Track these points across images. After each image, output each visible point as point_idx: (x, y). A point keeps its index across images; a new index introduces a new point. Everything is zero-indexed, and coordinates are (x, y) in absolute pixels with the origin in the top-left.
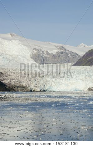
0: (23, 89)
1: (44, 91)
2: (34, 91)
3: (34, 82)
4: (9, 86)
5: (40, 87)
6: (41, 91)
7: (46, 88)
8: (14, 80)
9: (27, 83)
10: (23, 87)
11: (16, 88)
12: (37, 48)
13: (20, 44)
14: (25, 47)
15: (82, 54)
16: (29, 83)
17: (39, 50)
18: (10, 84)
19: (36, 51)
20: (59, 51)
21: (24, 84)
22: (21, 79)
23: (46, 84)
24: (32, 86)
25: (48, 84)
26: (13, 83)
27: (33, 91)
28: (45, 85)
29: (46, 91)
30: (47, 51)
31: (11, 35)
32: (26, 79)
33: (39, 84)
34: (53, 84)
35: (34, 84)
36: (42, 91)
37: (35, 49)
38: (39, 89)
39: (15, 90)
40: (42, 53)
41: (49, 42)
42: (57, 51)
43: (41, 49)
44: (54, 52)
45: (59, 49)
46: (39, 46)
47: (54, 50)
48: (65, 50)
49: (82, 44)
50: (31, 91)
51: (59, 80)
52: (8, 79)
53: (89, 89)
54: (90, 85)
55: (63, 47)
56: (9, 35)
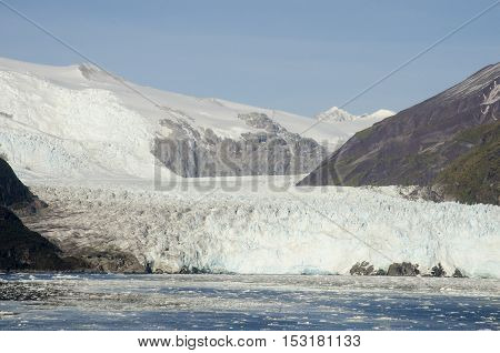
0: (119, 262)
1: (195, 271)
2: (160, 271)
3: (162, 239)
4: (70, 252)
5: (182, 256)
6: (184, 270)
7: (204, 262)
8: (90, 231)
9: (134, 242)
10: (119, 256)
11: (94, 260)
12: (175, 117)
13: (114, 104)
14: (133, 112)
15: (333, 143)
16: (143, 242)
17: (180, 127)
18: (74, 244)
19: (171, 131)
20: (255, 131)
21: (123, 246)
22: (113, 229)
23: (201, 246)
24: (152, 255)
25: (209, 250)
26: (83, 242)
27: (154, 270)
28: (200, 252)
29: (203, 271)
30: (209, 132)
31: (83, 70)
32: (132, 228)
33: (179, 247)
34: (228, 247)
35: (159, 247)
36: (188, 272)
37: (168, 123)
38: (176, 266)
39: (89, 267)
40: (190, 135)
41: (218, 100)
42: (245, 131)
43: (189, 122)
44: (236, 132)
45: (252, 123)
46: (181, 113)
47: (235, 129)
48: (275, 128)
49: (335, 108)
50: (149, 270)
51: (248, 234)
52: (67, 228)
53: (356, 270)
54: (360, 255)
55: (265, 118)
56: (76, 73)
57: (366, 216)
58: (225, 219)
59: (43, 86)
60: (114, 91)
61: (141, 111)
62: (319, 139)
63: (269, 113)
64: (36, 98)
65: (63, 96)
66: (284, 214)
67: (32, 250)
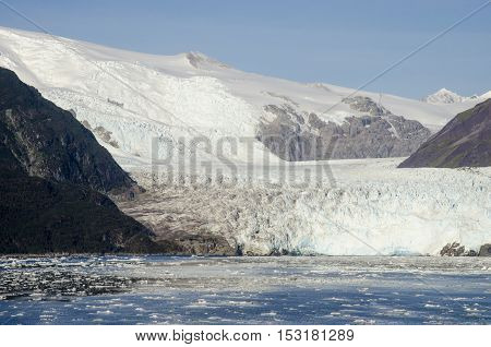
0: (210, 244)
1: (286, 252)
2: (250, 254)
3: (252, 223)
4: (163, 235)
5: (272, 238)
6: (274, 253)
7: (294, 244)
8: (183, 215)
9: (225, 226)
10: (210, 239)
11: (186, 244)
12: (279, 103)
13: (220, 91)
14: (239, 99)
15: (435, 123)
16: (234, 224)
17: (284, 112)
18: (167, 228)
19: (275, 116)
20: (359, 114)
21: (215, 229)
22: (205, 213)
23: (291, 229)
24: (243, 238)
25: (299, 233)
26: (176, 226)
27: (245, 251)
28: (290, 235)
29: (294, 254)
30: (313, 115)
31: (191, 58)
32: (224, 212)
33: (269, 230)
34: (318, 230)
35: (249, 230)
36: (278, 254)
37: (273, 108)
38: (266, 248)
39: (181, 250)
40: (294, 120)
41: (324, 85)
42: (349, 115)
43: (294, 107)
44: (339, 117)
45: (356, 107)
46: (285, 98)
47: (339, 113)
48: (379, 111)
49: (443, 90)
50: (239, 253)
51: (338, 217)
52: (161, 212)
53: (447, 251)
54: (450, 237)
55: (369, 102)
56: (184, 61)
57: (456, 197)
58: (315, 202)
59: (152, 74)
60: (220, 78)
61: (247, 98)
62: (424, 121)
63: (375, 97)
64: (146, 86)
65: (170, 82)
66: (374, 196)
67: (127, 234)
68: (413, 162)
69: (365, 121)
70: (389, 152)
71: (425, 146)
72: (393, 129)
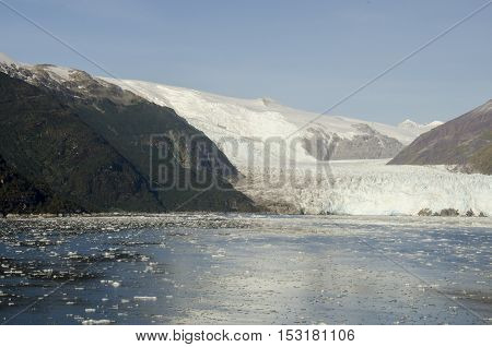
1: (328, 213)
2: (308, 214)
3: (309, 195)
4: (259, 202)
5: (321, 205)
6: (322, 213)
7: (334, 208)
9: (294, 197)
10: (286, 205)
11: (272, 207)
12: (315, 127)
13: (281, 120)
14: (292, 125)
15: (407, 140)
16: (298, 196)
17: (318, 132)
18: (261, 198)
19: (313, 134)
20: (362, 134)
21: (288, 199)
23: (332, 200)
24: (303, 205)
25: (337, 203)
26: (266, 197)
27: (305, 213)
28: (331, 203)
29: (333, 214)
30: (335, 135)
31: (264, 101)
33: (319, 200)
34: (347, 200)
35: (308, 200)
36: (324, 214)
37: (312, 130)
38: (318, 210)
39: (269, 211)
41: (340, 117)
42: (356, 134)
43: (324, 129)
44: (350, 135)
45: (360, 130)
46: (319, 124)
48: (373, 132)
49: (408, 121)
50: (302, 213)
51: (358, 193)
52: (257, 189)
53: (421, 213)
54: (424, 205)
55: (367, 127)
56: (260, 103)
57: (427, 182)
58: (345, 184)
59: (243, 110)
60: (282, 113)
62: (399, 138)
63: (370, 124)
64: (239, 117)
65: (253, 115)
66: (379, 181)
67: (238, 201)
68: (396, 161)
69: (365, 138)
70: (379, 156)
71: (402, 152)
72: (381, 143)
